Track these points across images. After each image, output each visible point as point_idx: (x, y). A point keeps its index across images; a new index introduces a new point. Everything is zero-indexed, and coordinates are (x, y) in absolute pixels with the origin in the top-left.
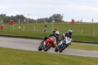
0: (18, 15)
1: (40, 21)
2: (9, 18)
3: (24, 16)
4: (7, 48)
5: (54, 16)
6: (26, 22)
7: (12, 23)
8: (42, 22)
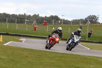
0: (52, 16)
1: (76, 22)
2: (42, 19)
3: (59, 17)
4: (40, 51)
5: (89, 17)
6: (61, 23)
7: (45, 24)
8: (77, 23)
